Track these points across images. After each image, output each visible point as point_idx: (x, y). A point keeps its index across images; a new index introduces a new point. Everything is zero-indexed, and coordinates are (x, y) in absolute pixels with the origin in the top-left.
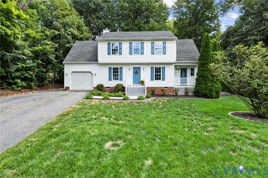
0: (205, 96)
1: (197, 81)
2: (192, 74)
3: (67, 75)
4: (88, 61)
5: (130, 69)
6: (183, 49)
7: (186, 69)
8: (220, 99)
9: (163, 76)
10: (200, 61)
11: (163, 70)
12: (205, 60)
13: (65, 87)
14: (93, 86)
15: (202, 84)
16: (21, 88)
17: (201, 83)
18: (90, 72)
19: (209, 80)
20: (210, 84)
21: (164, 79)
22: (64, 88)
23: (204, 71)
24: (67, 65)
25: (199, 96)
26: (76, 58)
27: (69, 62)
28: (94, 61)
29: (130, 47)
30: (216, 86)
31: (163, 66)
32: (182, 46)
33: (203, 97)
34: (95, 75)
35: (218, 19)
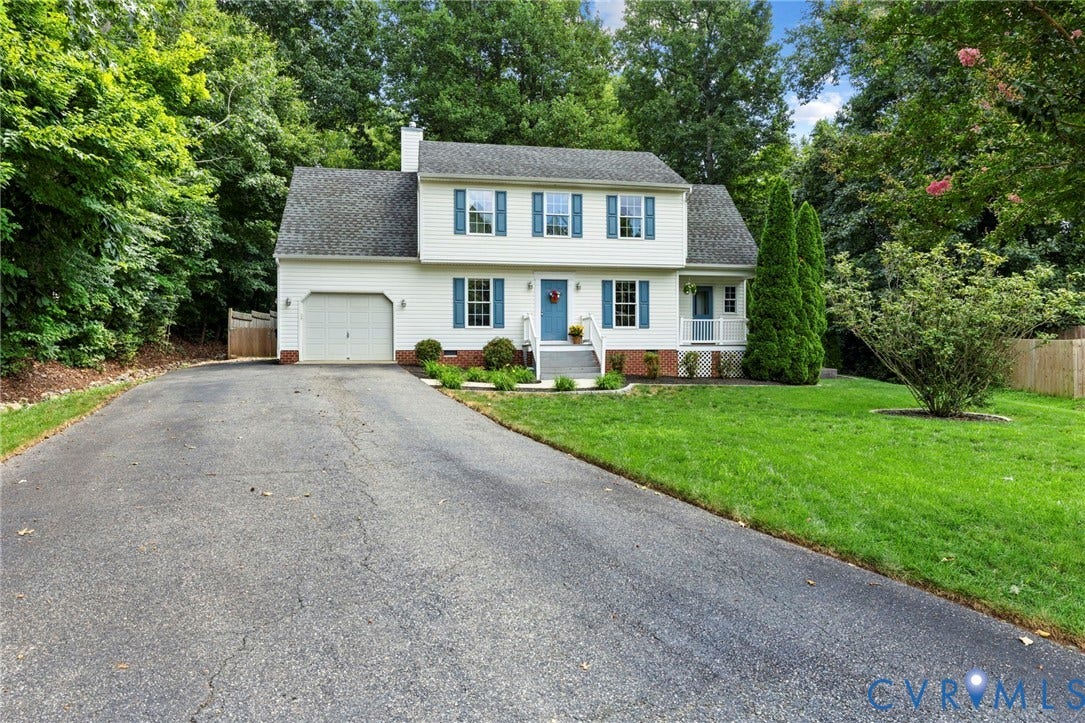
0: (779, 377)
1: (751, 331)
2: (730, 307)
3: (288, 303)
4: (376, 253)
5: (529, 287)
6: (701, 220)
7: (711, 288)
8: (819, 385)
9: (644, 312)
10: (762, 265)
11: (644, 292)
12: (777, 263)
13: (283, 352)
14: (396, 348)
15: (769, 338)
16: (102, 357)
17: (769, 336)
18: (382, 295)
19: (790, 327)
20: (793, 340)
21: (645, 324)
22: (279, 357)
23: (775, 298)
24: (289, 266)
25: (760, 379)
26: (321, 238)
27: (298, 256)
28: (400, 256)
29: (534, 210)
30: (811, 346)
31: (644, 278)
32: (695, 211)
33: (772, 381)
34: (403, 305)
35: (780, 99)
